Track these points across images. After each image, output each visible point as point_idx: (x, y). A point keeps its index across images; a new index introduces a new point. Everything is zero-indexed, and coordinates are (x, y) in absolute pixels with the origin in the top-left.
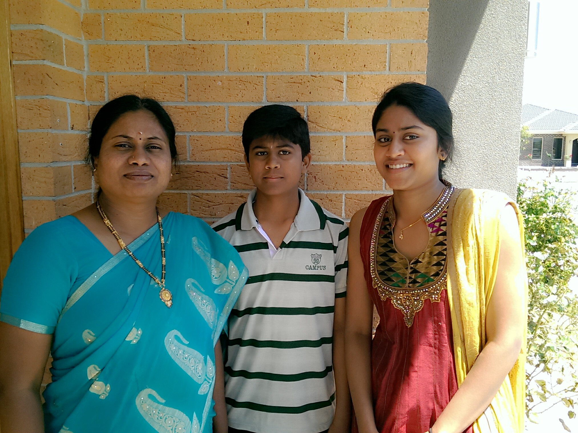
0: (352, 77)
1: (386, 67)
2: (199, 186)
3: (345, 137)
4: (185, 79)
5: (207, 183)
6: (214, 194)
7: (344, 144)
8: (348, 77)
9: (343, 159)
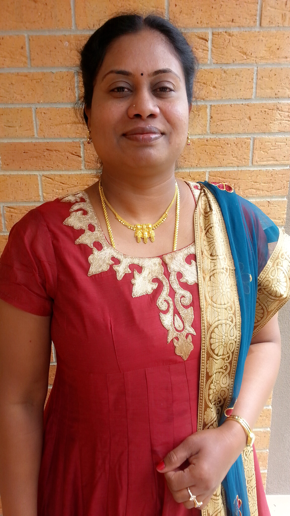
0: (218, 34)
1: (257, 22)
2: (51, 166)
3: (210, 106)
4: (27, 40)
5: (59, 163)
6: (67, 175)
7: (209, 114)
8: (213, 34)
9: (207, 132)
